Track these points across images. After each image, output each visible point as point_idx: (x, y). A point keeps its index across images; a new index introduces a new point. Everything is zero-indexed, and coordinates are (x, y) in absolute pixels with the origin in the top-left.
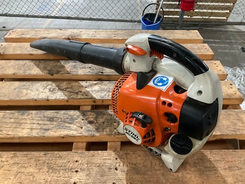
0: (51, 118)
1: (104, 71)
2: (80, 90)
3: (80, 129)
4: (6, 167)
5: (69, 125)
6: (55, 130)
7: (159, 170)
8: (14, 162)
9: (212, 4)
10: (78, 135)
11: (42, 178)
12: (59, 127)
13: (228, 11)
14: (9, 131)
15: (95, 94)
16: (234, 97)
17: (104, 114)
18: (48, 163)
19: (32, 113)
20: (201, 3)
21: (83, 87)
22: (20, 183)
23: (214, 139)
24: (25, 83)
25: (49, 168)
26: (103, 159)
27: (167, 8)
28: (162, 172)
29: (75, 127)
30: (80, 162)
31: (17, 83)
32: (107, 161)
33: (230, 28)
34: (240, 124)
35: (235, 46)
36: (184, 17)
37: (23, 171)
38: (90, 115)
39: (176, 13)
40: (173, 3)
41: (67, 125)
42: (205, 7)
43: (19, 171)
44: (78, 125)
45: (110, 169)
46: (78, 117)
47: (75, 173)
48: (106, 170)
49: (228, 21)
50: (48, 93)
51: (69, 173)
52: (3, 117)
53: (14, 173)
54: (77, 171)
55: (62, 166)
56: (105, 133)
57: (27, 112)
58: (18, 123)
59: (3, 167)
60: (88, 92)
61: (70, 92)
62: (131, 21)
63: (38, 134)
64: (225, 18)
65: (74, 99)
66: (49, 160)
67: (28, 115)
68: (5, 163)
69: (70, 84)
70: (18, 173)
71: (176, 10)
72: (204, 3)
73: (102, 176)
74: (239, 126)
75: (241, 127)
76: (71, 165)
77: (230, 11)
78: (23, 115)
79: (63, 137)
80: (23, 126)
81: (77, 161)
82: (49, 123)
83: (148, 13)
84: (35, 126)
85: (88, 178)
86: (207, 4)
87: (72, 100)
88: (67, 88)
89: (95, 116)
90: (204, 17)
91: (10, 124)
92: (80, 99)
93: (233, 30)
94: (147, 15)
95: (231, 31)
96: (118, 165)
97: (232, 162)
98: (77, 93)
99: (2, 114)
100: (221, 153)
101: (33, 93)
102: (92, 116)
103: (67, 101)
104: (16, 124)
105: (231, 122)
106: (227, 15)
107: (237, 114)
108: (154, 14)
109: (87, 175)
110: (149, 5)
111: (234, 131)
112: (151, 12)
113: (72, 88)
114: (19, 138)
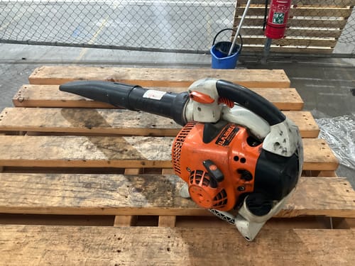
0: (88, 184)
1: (157, 124)
2: (125, 148)
3: (125, 198)
4: (32, 244)
5: (110, 193)
6: (93, 198)
7: (222, 252)
8: (41, 237)
9: (310, 29)
10: (121, 205)
11: (76, 258)
12: (98, 195)
13: (334, 39)
14: (35, 199)
15: (145, 153)
16: (325, 161)
17: (155, 180)
18: (83, 241)
19: (64, 177)
20: (295, 28)
21: (129, 144)
22: (50, 263)
23: (296, 215)
24: (55, 138)
25: (85, 246)
26: (153, 237)
27: (247, 34)
28: (226, 254)
29: (118, 195)
30: (123, 240)
31: (45, 139)
32: (158, 240)
33: (337, 62)
34: (331, 197)
35: (343, 87)
36: (272, 46)
37: (52, 249)
38: (138, 180)
39: (260, 41)
40: (256, 27)
41: (108, 192)
42: (301, 33)
43: (48, 249)
44: (121, 193)
45: (161, 249)
46: (122, 183)
47: (117, 253)
48: (156, 250)
49: (334, 52)
50: (85, 152)
51: (110, 254)
52: (27, 182)
53: (42, 251)
54: (119, 251)
55: (100, 244)
56: (155, 204)
57: (58, 176)
58: (47, 189)
59: (28, 243)
60: (136, 151)
61: (113, 150)
62: (197, 52)
63: (71, 203)
64: (329, 48)
65: (118, 159)
66: (85, 236)
67: (59, 179)
68: (31, 239)
69: (112, 140)
70: (47, 251)
71: (260, 37)
72: (298, 28)
73: (151, 258)
74: (330, 199)
75: (332, 200)
76: (112, 244)
77: (337, 39)
78: (53, 179)
79: (103, 209)
80: (53, 193)
81: (119, 239)
82: (85, 189)
83: (221, 41)
84: (67, 194)
85: (133, 259)
86: (302, 29)
87: (114, 161)
88: (109, 146)
89: (143, 182)
90: (299, 47)
91: (37, 191)
92: (125, 159)
93: (341, 64)
94: (219, 44)
95: (339, 67)
96: (170, 244)
97: (316, 244)
98: (121, 152)
99: (27, 177)
100: (303, 232)
101: (66, 152)
102: (140, 182)
103: (109, 162)
104: (44, 191)
105: (320, 194)
106: (332, 44)
107: (328, 183)
108: (229, 43)
109: (132, 256)
110: (222, 31)
111: (323, 205)
112: (225, 39)
113: (114, 145)
114: (48, 208)
